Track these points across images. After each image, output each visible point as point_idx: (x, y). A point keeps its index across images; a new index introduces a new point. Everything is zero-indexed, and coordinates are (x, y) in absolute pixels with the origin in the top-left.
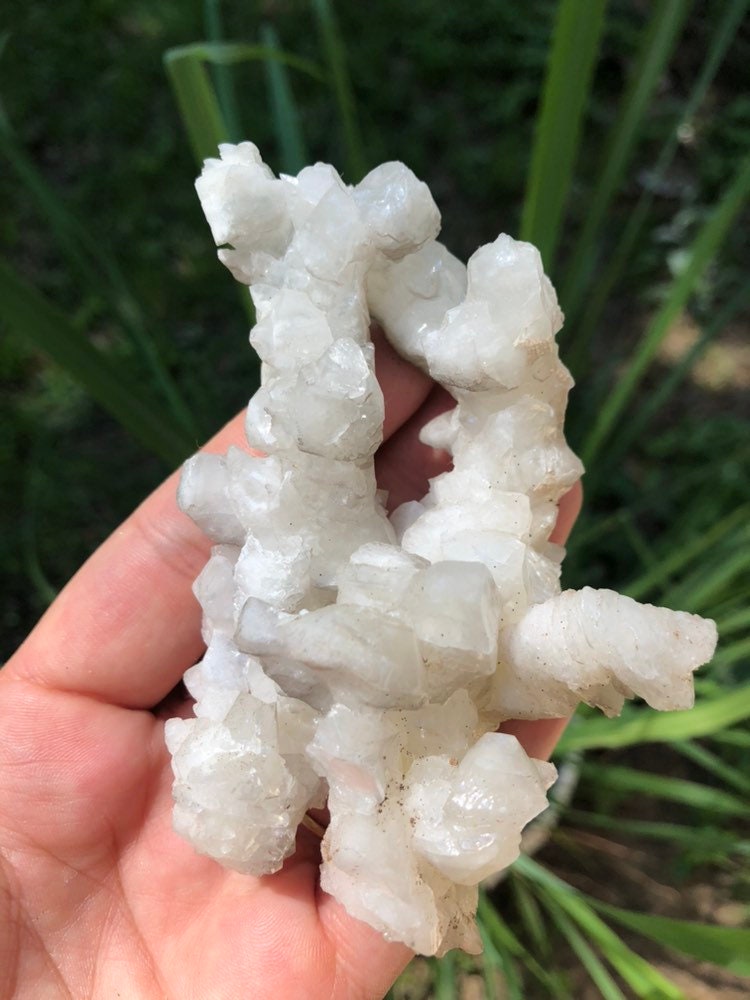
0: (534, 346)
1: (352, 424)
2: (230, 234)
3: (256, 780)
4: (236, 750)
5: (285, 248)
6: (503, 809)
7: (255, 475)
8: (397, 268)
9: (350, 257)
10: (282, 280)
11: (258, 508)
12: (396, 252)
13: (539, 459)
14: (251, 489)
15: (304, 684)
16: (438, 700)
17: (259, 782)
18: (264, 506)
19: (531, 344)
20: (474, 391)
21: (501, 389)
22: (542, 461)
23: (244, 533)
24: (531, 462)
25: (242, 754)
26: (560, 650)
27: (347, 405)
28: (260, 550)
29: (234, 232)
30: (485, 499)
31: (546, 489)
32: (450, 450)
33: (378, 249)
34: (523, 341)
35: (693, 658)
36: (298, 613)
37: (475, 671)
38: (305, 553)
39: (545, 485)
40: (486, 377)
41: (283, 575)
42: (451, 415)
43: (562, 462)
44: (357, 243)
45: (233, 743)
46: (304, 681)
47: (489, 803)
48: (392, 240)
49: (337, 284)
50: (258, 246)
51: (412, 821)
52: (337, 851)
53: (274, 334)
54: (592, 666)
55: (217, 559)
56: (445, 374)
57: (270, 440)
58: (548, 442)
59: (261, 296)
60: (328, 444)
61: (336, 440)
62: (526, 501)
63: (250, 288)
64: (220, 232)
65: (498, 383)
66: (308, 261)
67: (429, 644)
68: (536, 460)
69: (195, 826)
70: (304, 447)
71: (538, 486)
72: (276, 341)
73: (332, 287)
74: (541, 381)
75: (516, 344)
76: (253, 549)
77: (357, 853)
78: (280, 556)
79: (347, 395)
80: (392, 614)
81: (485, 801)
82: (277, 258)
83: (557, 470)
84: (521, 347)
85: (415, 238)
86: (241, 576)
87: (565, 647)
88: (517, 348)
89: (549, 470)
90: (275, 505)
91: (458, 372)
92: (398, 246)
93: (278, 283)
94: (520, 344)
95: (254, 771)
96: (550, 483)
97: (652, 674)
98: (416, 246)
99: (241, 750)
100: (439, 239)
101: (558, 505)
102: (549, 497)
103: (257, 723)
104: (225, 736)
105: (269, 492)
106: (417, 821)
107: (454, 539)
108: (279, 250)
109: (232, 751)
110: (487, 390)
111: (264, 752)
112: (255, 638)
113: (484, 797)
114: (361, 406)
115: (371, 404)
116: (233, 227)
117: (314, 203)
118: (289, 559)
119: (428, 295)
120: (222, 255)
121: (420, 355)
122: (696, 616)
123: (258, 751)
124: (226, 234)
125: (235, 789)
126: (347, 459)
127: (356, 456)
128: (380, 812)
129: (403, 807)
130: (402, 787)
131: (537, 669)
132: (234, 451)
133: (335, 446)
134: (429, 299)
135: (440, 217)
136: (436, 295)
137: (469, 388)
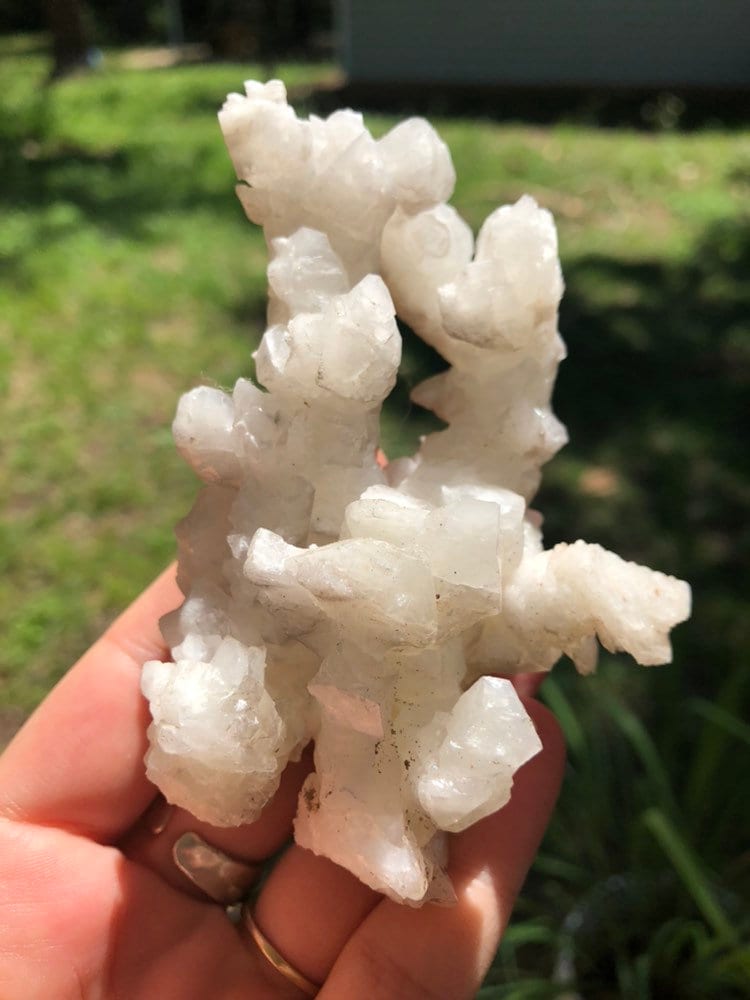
0: (542, 308)
1: (372, 364)
8: (411, 223)
12: (412, 205)
13: (534, 421)
15: (309, 619)
19: (540, 306)
20: (482, 346)
21: (508, 348)
22: (536, 423)
24: (526, 423)
33: (399, 202)
34: (534, 301)
35: (672, 614)
36: (308, 547)
37: (482, 610)
39: (536, 447)
43: (551, 426)
48: (414, 193)
51: (407, 764)
52: (330, 792)
60: (346, 381)
61: (357, 377)
65: (506, 341)
67: (443, 581)
68: (530, 422)
70: (322, 382)
71: (530, 447)
75: (527, 304)
77: (353, 793)
83: (548, 433)
84: (532, 308)
88: (527, 308)
89: (542, 432)
92: (418, 200)
94: (531, 304)
96: (540, 446)
97: (637, 626)
98: (435, 201)
100: (452, 201)
102: (534, 461)
106: (411, 763)
110: (493, 347)
112: (266, 569)
115: (392, 345)
119: (438, 254)
122: (672, 577)
126: (362, 400)
127: (371, 398)
128: (376, 753)
129: (398, 749)
130: (393, 732)
131: (530, 619)
132: (242, 384)
133: (354, 384)
134: (437, 257)
135: (455, 180)
136: (446, 255)
137: (478, 343)
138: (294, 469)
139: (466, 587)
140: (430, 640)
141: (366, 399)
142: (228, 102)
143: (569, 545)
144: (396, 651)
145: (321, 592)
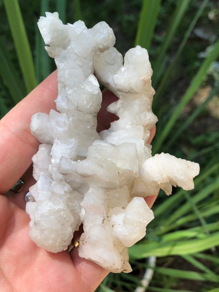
0: (146, 80)
1: (93, 102)
4: (55, 208)
5: (67, 47)
6: (142, 218)
7: (60, 119)
8: (102, 55)
9: (90, 50)
10: (66, 57)
11: (60, 130)
12: (102, 50)
13: (146, 115)
14: (58, 124)
15: (79, 183)
16: (121, 187)
17: (65, 216)
18: (62, 129)
19: (145, 79)
20: (128, 93)
21: (136, 93)
22: (147, 116)
23: (53, 139)
24: (144, 116)
25: (57, 209)
26: (155, 171)
27: (92, 95)
28: (60, 144)
29: (52, 41)
30: (130, 128)
31: (148, 125)
32: (117, 114)
33: (98, 48)
34: (143, 78)
35: (194, 174)
36: (77, 161)
37: (133, 176)
38: (76, 144)
39: (148, 124)
40: (132, 89)
41: (68, 151)
42: (117, 103)
43: (152, 117)
44: (93, 46)
45: (53, 206)
46: (79, 182)
47: (137, 217)
49: (85, 59)
50: (58, 46)
51: (113, 226)
52: (89, 237)
53: (66, 74)
54: (165, 176)
55: (42, 149)
56: (119, 87)
57: (66, 107)
58: (148, 111)
59: (58, 62)
60: (85, 108)
61: (89, 107)
62: (142, 128)
63: (55, 59)
64: (47, 39)
65: (135, 91)
66: (76, 51)
67: (120, 168)
68: (145, 115)
69: (40, 235)
70: (78, 109)
71: (146, 124)
72: (66, 76)
73: (84, 60)
74: (147, 91)
75: (141, 79)
76: (57, 144)
77: (97, 236)
78: (67, 146)
79: (93, 92)
80: (108, 159)
82: (64, 50)
83: (151, 119)
84: (143, 80)
85: (109, 45)
86: (53, 153)
87: (157, 171)
88: (141, 80)
89: (149, 119)
90: (66, 128)
91: (124, 87)
92: (104, 48)
93: (65, 58)
94: (142, 79)
95: (62, 213)
96: (149, 123)
97: (182, 178)
98: (109, 47)
99: (57, 208)
100: (115, 46)
101: (150, 131)
102: (148, 128)
103: (61, 199)
104: (50, 204)
105: (65, 124)
106: (114, 225)
107: (123, 139)
108: (65, 47)
109: (53, 208)
110: (131, 93)
111: (64, 207)
113: (136, 215)
114: (96, 96)
115: (99, 96)
116: (52, 39)
117: (79, 33)
118: (70, 147)
120: (46, 48)
121: (108, 83)
122: (193, 162)
123: (62, 207)
124: (49, 41)
125: (57, 219)
126: (91, 114)
127: (94, 112)
128: (103, 223)
129: (110, 222)
130: (108, 217)
131: (148, 178)
132: (52, 111)
133: (88, 109)
134: (112, 65)
135: (115, 39)
136: (114, 64)
137: (126, 93)
138: (71, 137)
139: (127, 169)
140: (117, 186)
141: (92, 113)
142: (40, 19)
143: (159, 154)
144: (107, 191)
145: (83, 174)
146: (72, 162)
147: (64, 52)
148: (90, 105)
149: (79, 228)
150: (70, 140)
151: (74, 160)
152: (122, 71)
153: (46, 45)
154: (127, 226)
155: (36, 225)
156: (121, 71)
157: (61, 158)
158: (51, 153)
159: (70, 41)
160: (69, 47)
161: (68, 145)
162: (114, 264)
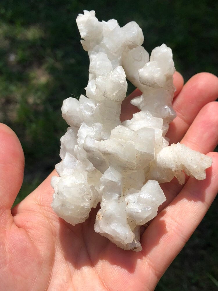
1: (119, 90)
2: (86, 35)
3: (84, 188)
5: (100, 42)
6: (154, 199)
7: (88, 103)
8: (131, 51)
9: (120, 46)
11: (88, 113)
12: (131, 47)
14: (86, 108)
17: (85, 189)
18: (90, 113)
19: (168, 75)
21: (158, 87)
22: (167, 109)
23: (81, 122)
25: (78, 183)
26: (171, 159)
27: (119, 85)
28: (87, 127)
29: (87, 35)
30: (151, 119)
32: (139, 106)
33: (127, 45)
35: (206, 165)
37: (150, 159)
38: (100, 128)
40: (155, 83)
41: (93, 134)
43: (172, 111)
44: (123, 42)
45: (76, 180)
47: (150, 197)
48: (132, 43)
49: (115, 53)
50: (93, 41)
51: (127, 203)
53: (97, 64)
54: (179, 164)
55: (70, 131)
57: (95, 94)
60: (111, 95)
61: (114, 94)
62: (162, 121)
63: (88, 52)
64: (83, 34)
65: (158, 85)
66: (107, 46)
67: (138, 150)
70: (105, 95)
71: (165, 117)
72: (97, 67)
74: (168, 87)
75: (164, 74)
76: (84, 126)
80: (129, 141)
81: (149, 197)
83: (171, 113)
84: (166, 76)
85: (138, 43)
86: (80, 133)
87: (172, 158)
88: (164, 76)
89: (169, 112)
91: (148, 80)
92: (133, 45)
93: (97, 51)
95: (83, 186)
96: (169, 116)
97: (195, 167)
98: (138, 45)
102: (167, 122)
104: (73, 178)
105: (92, 109)
106: (129, 203)
108: (98, 42)
109: (75, 182)
111: (85, 182)
112: (89, 146)
113: (149, 195)
114: (122, 85)
115: (125, 85)
116: (87, 34)
117: (111, 30)
118: (95, 129)
119: (139, 60)
120: (81, 41)
121: (134, 77)
123: (83, 182)
124: (85, 35)
125: (78, 190)
127: (119, 100)
130: (124, 196)
131: (164, 165)
132: (82, 96)
133: (114, 96)
134: (138, 61)
135: (144, 39)
136: (141, 61)
137: (150, 86)
138: (96, 121)
139: (145, 152)
140: (134, 167)
141: (117, 101)
142: (79, 16)
143: (175, 144)
144: (125, 171)
145: (104, 152)
146: (96, 141)
147: (97, 46)
148: (116, 93)
149: (96, 205)
150: (96, 123)
151: (98, 140)
152: (148, 66)
153: (82, 38)
154: (140, 204)
155: (59, 194)
156: (146, 66)
157: (86, 137)
158: (78, 134)
159: (103, 37)
160: (102, 43)
161: (93, 128)
162: (126, 238)
